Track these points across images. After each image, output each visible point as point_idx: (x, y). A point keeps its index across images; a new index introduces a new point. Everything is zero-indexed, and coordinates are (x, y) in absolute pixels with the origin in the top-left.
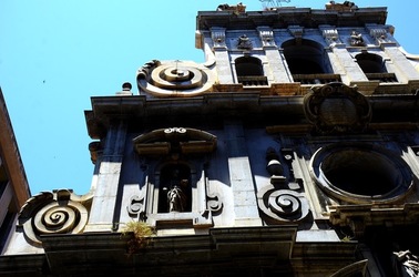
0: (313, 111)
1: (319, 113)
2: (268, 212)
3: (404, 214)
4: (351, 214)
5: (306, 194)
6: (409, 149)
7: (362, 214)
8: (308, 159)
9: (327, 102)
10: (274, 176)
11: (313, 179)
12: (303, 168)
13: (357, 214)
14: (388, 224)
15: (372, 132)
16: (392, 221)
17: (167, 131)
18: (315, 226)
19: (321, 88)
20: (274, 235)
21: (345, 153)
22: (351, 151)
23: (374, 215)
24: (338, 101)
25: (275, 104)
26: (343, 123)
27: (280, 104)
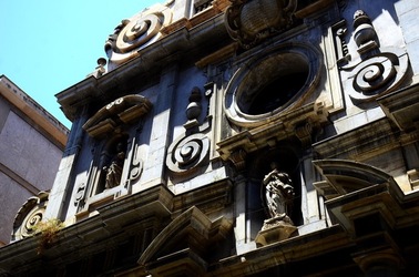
0: (233, 28)
3: (283, 127)
4: (230, 147)
5: (210, 135)
6: (330, 30)
7: (240, 143)
11: (224, 111)
13: (235, 145)
14: (271, 143)
15: (298, 22)
16: (274, 138)
17: (109, 107)
18: (210, 168)
23: (252, 139)
25: (203, 32)
26: (265, 26)
27: (207, 30)
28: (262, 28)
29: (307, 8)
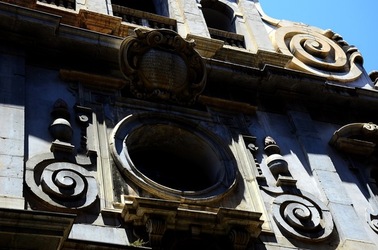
0: (131, 64)
1: (138, 67)
2: (37, 190)
3: (216, 220)
4: (151, 211)
5: (97, 174)
6: (241, 138)
7: (165, 212)
8: (110, 126)
9: (152, 54)
10: (57, 142)
11: (112, 155)
12: (101, 138)
13: (159, 211)
14: (195, 231)
15: (201, 107)
16: (200, 227)
18: (100, 220)
19: (148, 33)
20: (38, 225)
21: (161, 129)
22: (170, 127)
23: (180, 216)
24: (167, 56)
25: (81, 39)
26: (168, 87)
27: (87, 41)
28: (164, 86)
29: (214, 99)
